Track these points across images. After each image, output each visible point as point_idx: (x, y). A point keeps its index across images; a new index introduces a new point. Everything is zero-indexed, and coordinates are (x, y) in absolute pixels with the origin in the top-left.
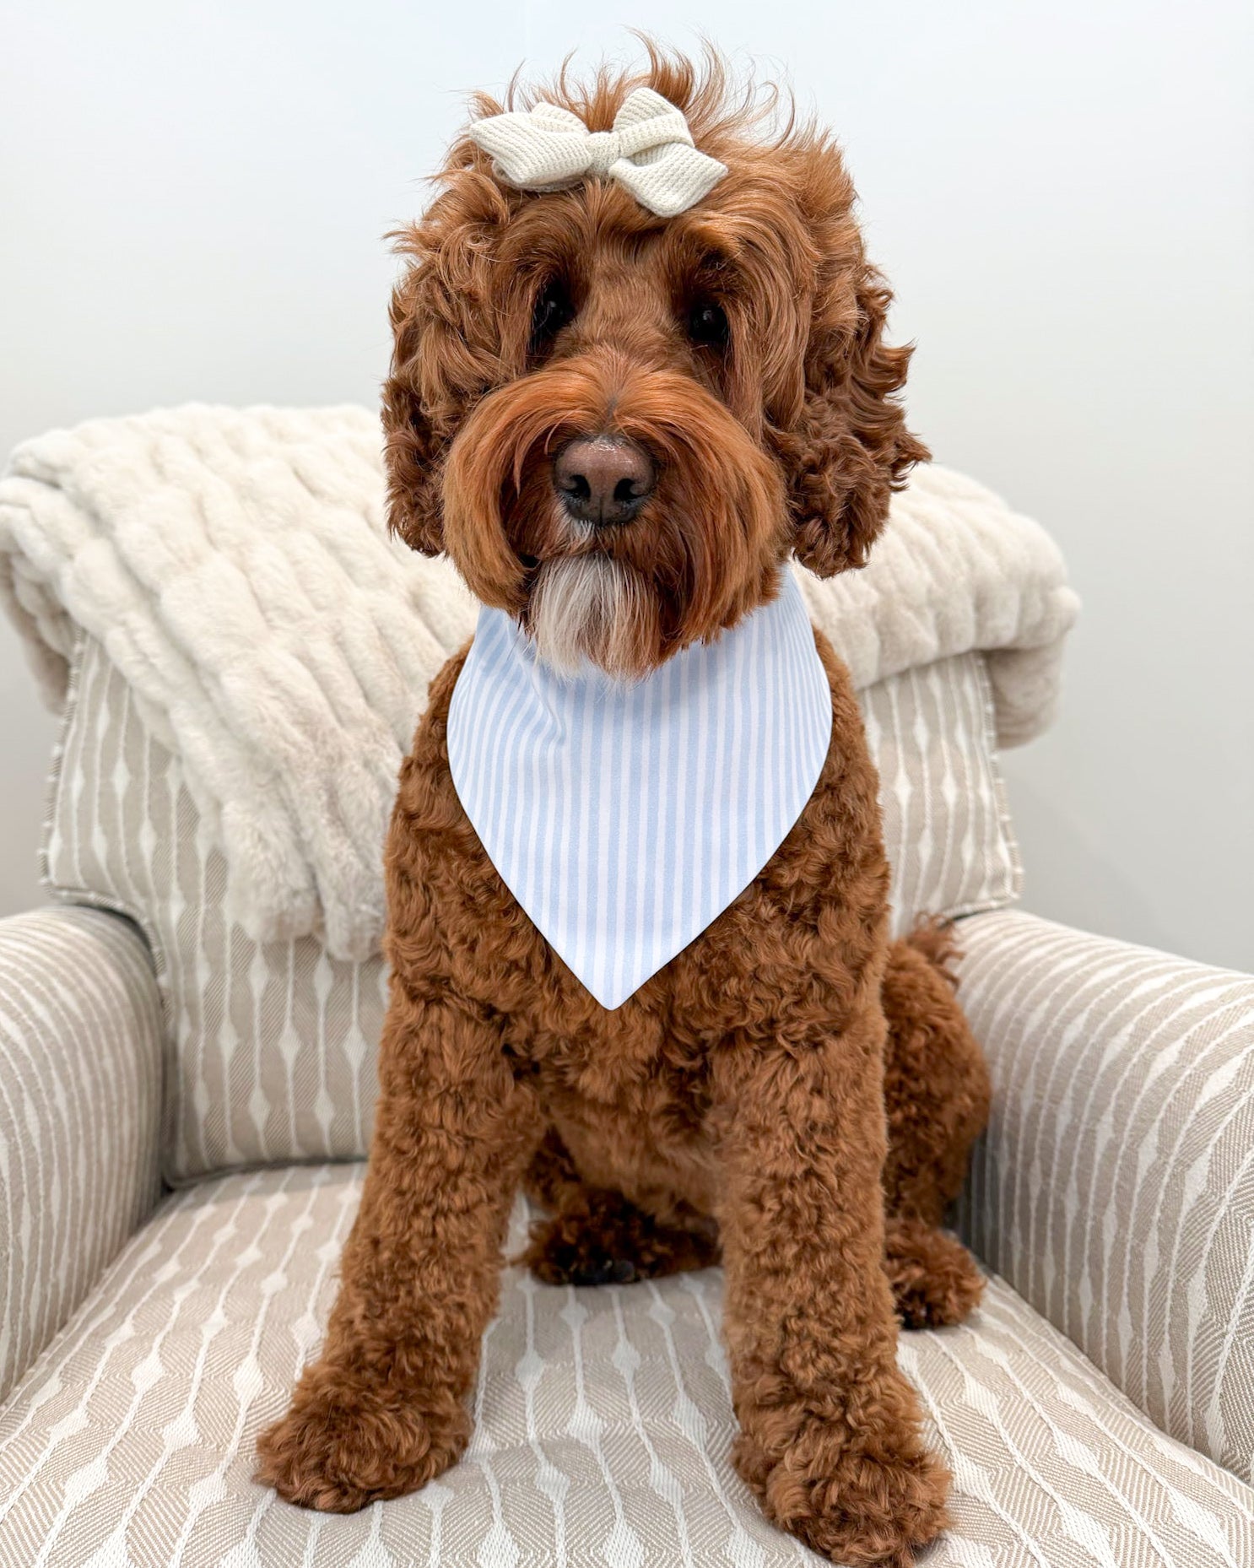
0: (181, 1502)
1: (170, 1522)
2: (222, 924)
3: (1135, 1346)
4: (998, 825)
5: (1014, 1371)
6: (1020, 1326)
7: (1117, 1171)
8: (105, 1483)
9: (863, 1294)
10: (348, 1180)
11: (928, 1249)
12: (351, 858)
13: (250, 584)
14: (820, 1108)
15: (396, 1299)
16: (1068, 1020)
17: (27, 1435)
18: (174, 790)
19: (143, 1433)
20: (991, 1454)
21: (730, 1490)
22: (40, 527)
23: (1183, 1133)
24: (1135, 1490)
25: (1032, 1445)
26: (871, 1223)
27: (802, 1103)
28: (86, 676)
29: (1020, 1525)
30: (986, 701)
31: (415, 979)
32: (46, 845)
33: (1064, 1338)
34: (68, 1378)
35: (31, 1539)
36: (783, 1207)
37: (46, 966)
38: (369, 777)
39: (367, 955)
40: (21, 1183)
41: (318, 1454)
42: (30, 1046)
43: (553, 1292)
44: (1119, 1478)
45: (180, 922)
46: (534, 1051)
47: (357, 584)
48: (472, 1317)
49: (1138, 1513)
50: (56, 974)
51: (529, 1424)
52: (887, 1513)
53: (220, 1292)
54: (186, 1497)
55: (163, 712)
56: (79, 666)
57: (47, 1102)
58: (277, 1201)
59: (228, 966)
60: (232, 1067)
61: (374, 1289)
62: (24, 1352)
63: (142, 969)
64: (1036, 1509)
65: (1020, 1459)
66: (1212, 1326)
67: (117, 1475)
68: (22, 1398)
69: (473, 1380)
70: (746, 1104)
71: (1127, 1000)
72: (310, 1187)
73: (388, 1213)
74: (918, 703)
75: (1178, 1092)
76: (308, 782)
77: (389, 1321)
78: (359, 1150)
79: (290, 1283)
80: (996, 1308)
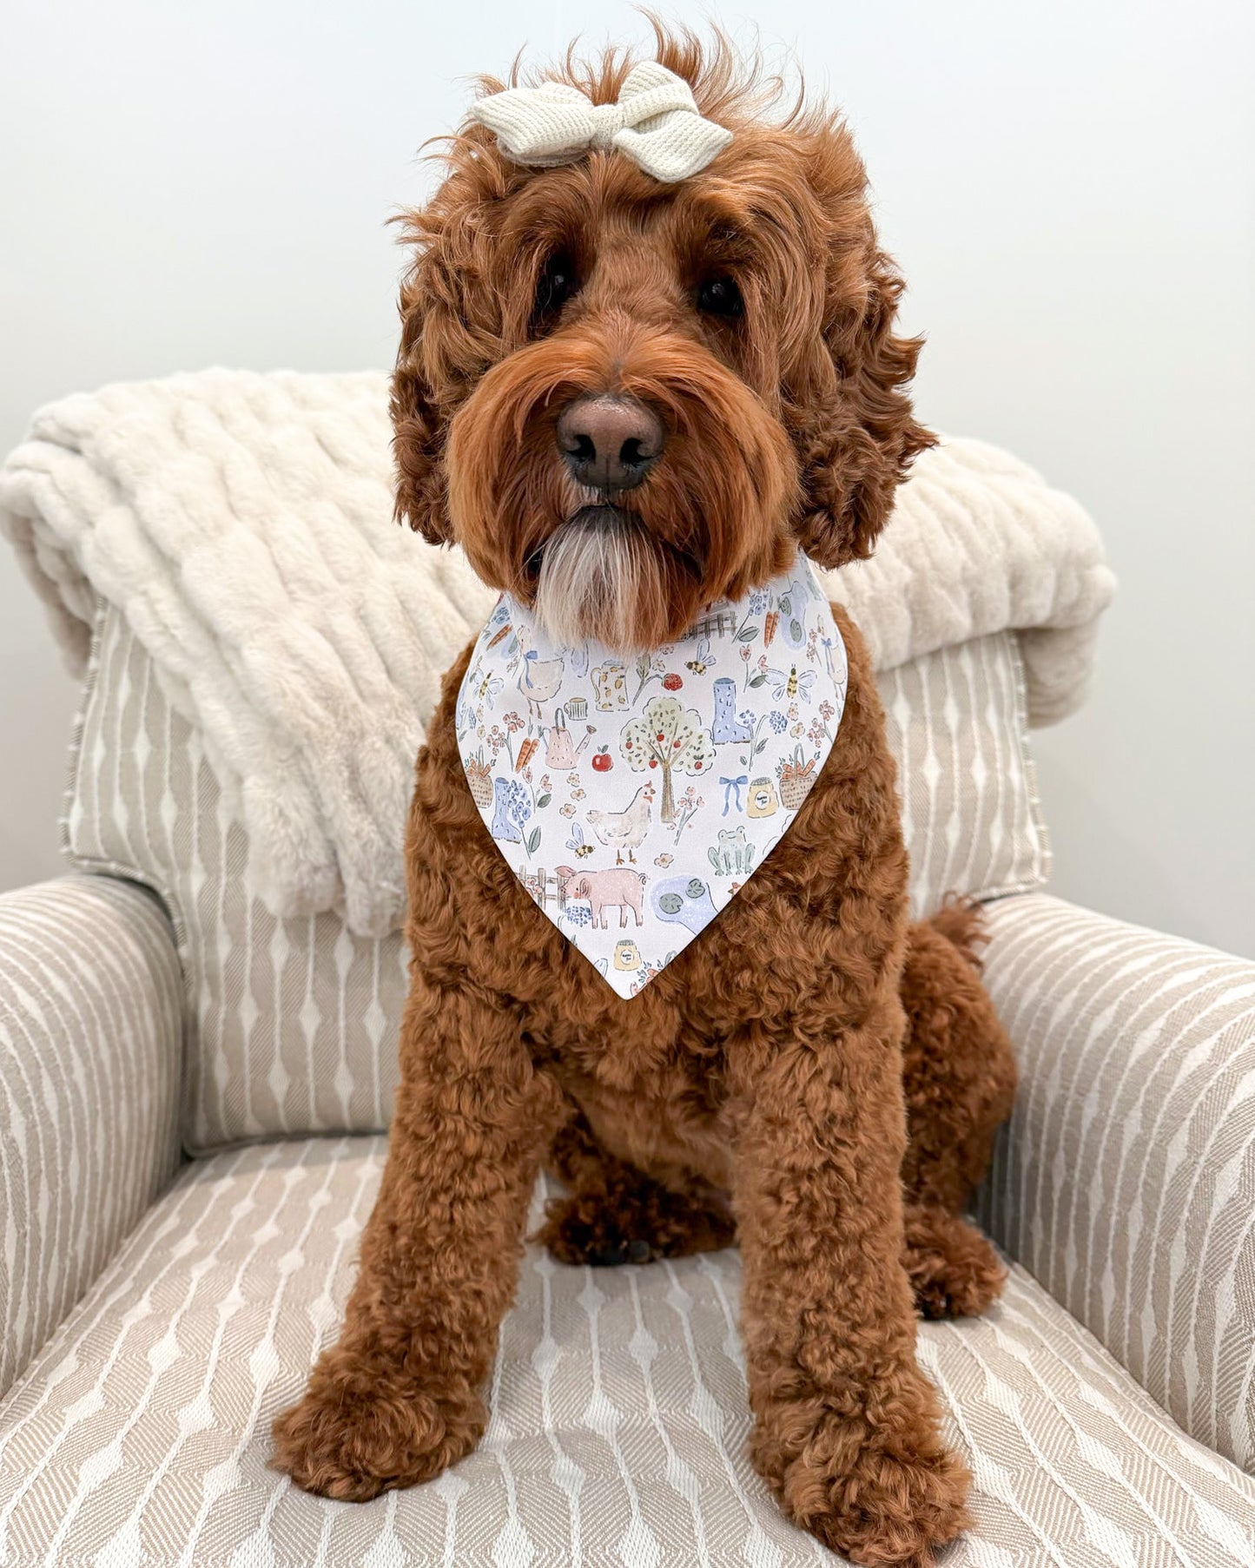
0: (194, 1488)
1: (184, 1511)
2: (244, 897)
3: (1158, 1344)
4: (1028, 809)
5: (1036, 1368)
6: (1041, 1319)
7: (1144, 1167)
8: (120, 1469)
9: (882, 1288)
10: (366, 1154)
11: (950, 1240)
12: (372, 835)
13: (272, 554)
14: (839, 1100)
15: (413, 1285)
16: (1096, 1011)
17: (42, 1416)
18: (195, 761)
19: (158, 1416)
20: (1013, 1455)
21: (746, 1485)
22: (61, 494)
23: (1215, 1133)
24: (1159, 1497)
25: (1054, 1447)
26: (890, 1217)
27: (821, 1096)
28: (108, 643)
29: (1042, 1530)
30: (1018, 682)
31: (432, 966)
32: (67, 815)
33: (1084, 1331)
34: (84, 1356)
35: (45, 1527)
36: (801, 1201)
37: (65, 938)
38: (391, 754)
39: (388, 931)
40: (39, 1160)
41: (332, 1442)
42: (48, 1021)
43: (571, 1272)
44: (1143, 1484)
45: (201, 893)
46: (554, 1038)
47: (381, 556)
48: (489, 1303)
49: (1163, 1521)
50: (75, 947)
51: (545, 1413)
52: (907, 1514)
53: (237, 1270)
54: (201, 1485)
55: (184, 684)
56: (100, 634)
57: (65, 1078)
58: (295, 1175)
59: (249, 940)
60: (252, 1038)
61: (391, 1275)
62: (42, 1325)
63: (162, 939)
64: (1058, 1514)
65: (1042, 1460)
66: (1240, 1330)
67: (131, 1461)
68: (38, 1375)
69: (489, 1368)
70: (763, 1097)
71: (1159, 993)
72: (328, 1161)
73: (406, 1198)
74: (949, 682)
75: (1210, 1090)
76: (329, 758)
77: (405, 1307)
78: (378, 1123)
79: (307, 1262)
80: (1016, 1298)
